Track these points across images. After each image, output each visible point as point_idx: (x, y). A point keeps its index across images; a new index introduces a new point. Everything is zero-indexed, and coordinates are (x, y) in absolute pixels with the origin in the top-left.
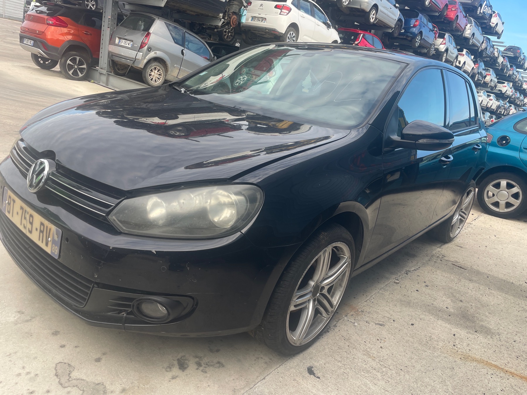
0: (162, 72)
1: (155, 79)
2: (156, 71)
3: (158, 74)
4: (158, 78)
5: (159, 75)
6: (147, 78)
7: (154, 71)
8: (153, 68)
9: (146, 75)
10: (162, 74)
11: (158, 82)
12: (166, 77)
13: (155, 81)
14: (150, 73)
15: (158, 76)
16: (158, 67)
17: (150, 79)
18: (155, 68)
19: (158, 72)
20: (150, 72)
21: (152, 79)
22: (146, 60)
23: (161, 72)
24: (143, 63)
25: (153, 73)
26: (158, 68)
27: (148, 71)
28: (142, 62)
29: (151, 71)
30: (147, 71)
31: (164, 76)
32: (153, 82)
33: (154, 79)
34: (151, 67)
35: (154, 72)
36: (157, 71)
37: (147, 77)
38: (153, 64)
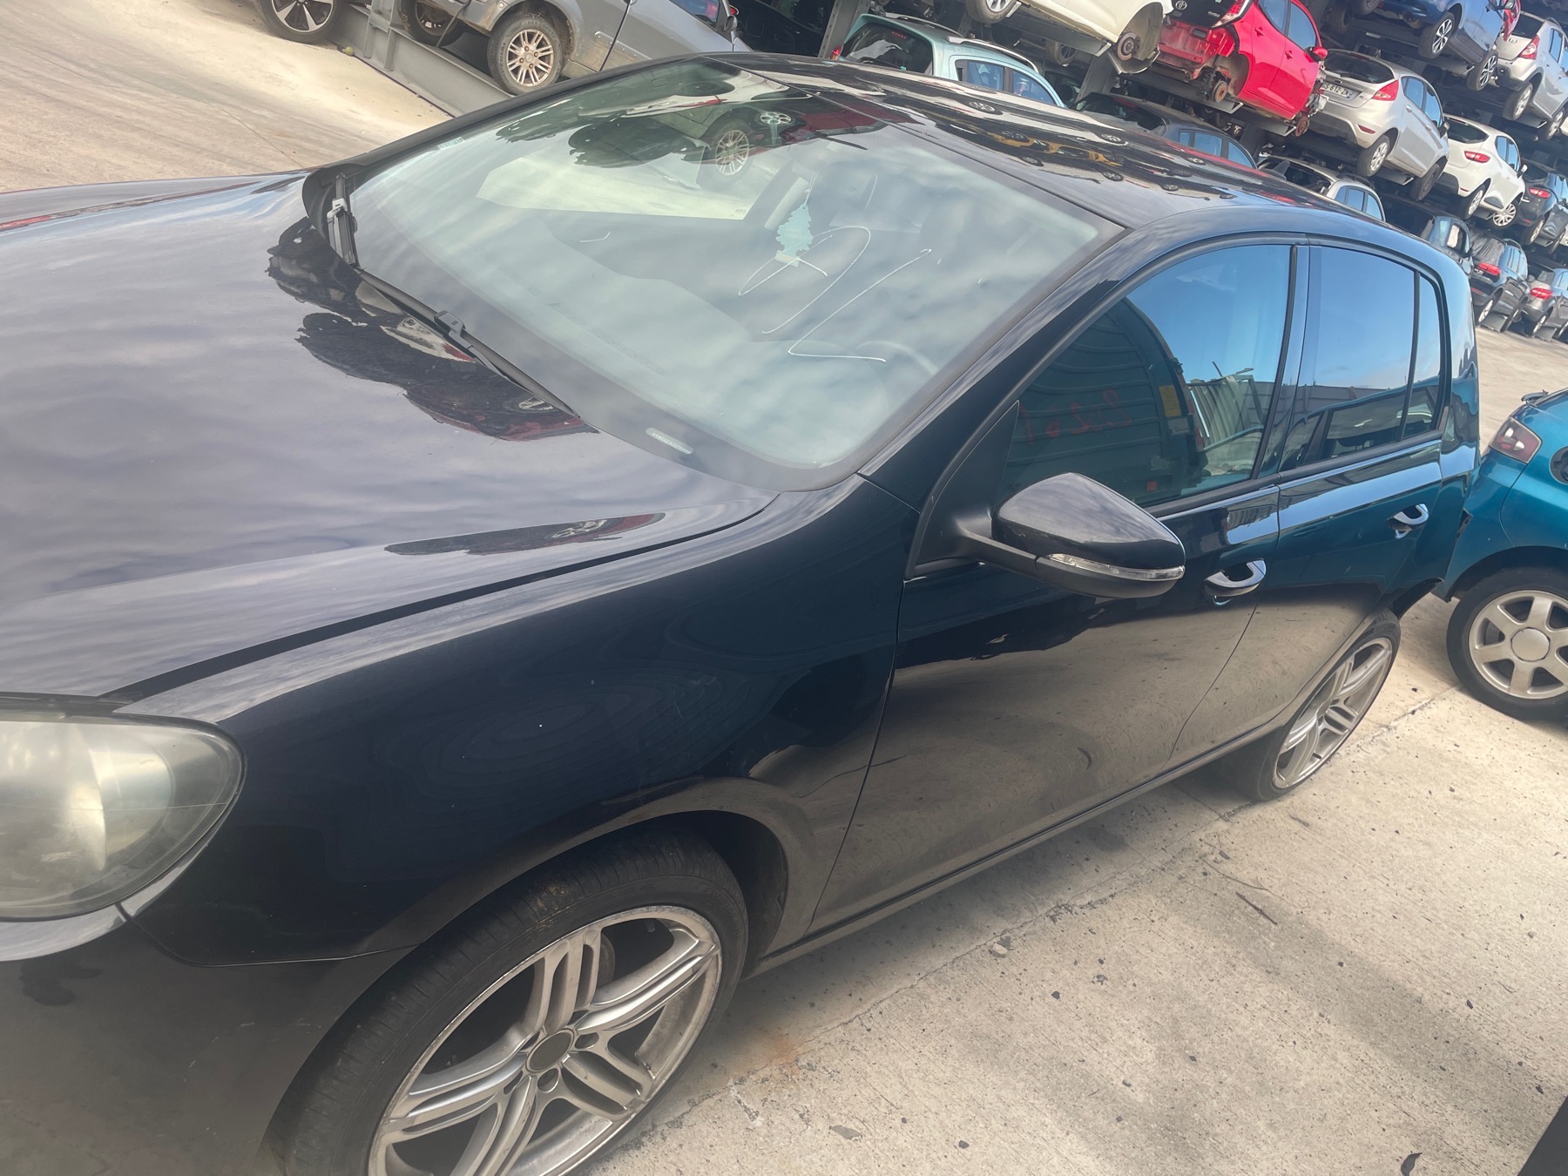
0: (552, 52)
1: (528, 71)
2: (533, 47)
3: (540, 55)
4: (536, 68)
5: (540, 58)
6: (502, 65)
7: (525, 43)
8: (524, 34)
9: (499, 55)
10: (552, 57)
11: (536, 80)
12: (562, 68)
13: (528, 75)
14: (512, 50)
15: (538, 63)
16: (539, 33)
17: (510, 69)
18: (530, 36)
19: (538, 48)
20: (512, 47)
21: (516, 71)
22: (501, 5)
23: (548, 50)
24: (492, 14)
25: (521, 52)
26: (539, 36)
27: (507, 42)
28: (490, 10)
29: (517, 42)
30: (504, 41)
31: (559, 66)
32: (520, 80)
33: (523, 71)
34: (516, 30)
35: (526, 49)
36: (535, 45)
37: (499, 62)
38: (525, 22)
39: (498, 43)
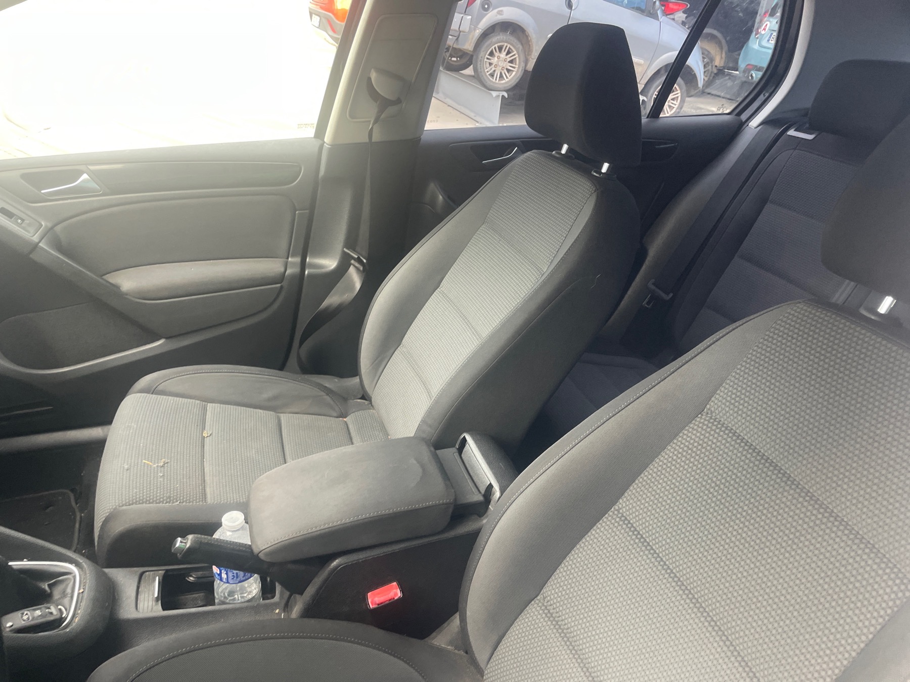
0: (517, 56)
1: (501, 73)
2: (503, 55)
3: (509, 60)
4: (507, 69)
5: (509, 62)
6: (481, 72)
7: (497, 54)
8: (495, 48)
9: (479, 66)
10: (517, 59)
11: (507, 78)
12: (526, 66)
13: (501, 76)
15: (508, 66)
16: (506, 44)
17: (488, 74)
18: (500, 48)
19: (507, 54)
20: (488, 59)
21: (492, 75)
22: (478, 31)
23: (514, 55)
24: (472, 39)
25: (494, 60)
26: (506, 46)
27: (484, 54)
28: (471, 36)
29: (491, 54)
30: (481, 55)
31: (523, 64)
32: (496, 80)
33: (498, 73)
34: (490, 45)
35: (499, 57)
36: (505, 53)
37: (479, 70)
38: (494, 39)
39: (477, 57)
